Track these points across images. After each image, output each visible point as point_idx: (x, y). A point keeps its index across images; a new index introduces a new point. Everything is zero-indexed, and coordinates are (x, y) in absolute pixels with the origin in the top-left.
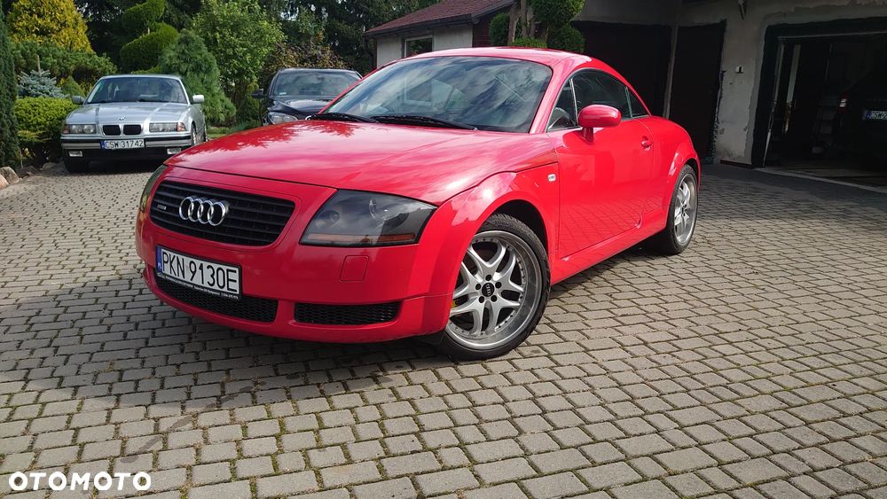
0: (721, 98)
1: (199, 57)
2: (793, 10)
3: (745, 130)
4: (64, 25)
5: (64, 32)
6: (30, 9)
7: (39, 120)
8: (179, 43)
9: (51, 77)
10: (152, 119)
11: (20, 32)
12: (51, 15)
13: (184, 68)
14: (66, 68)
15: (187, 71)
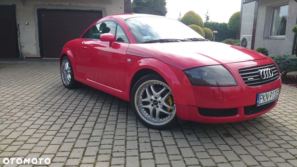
2: (47, 4)
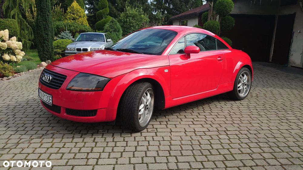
0: (292, 42)
1: (116, 27)
3: (301, 54)
4: (80, 17)
5: (80, 19)
6: (71, 12)
7: (63, 46)
8: (110, 22)
9: (70, 33)
10: (92, 47)
11: (67, 19)
12: (77, 14)
13: (111, 30)
14: (77, 30)
15: (112, 31)
